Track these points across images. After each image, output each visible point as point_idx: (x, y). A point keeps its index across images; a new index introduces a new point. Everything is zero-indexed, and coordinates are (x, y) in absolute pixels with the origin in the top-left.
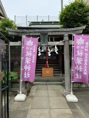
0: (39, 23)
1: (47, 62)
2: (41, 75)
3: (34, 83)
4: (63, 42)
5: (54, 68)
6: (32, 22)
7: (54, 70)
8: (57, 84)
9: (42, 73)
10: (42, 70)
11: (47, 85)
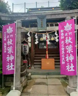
0: (38, 9)
1: (47, 52)
3: (32, 76)
5: (55, 59)
7: (55, 62)
10: (41, 62)
11: (47, 79)
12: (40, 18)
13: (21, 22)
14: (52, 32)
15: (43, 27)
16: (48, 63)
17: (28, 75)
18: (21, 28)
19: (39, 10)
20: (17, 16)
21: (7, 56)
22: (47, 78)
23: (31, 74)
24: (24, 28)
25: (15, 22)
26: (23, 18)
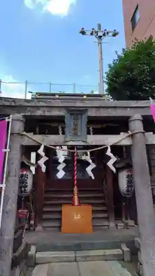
0: (54, 95)
2: (60, 227)
3: (37, 255)
4: (129, 136)
6: (37, 93)
8: (106, 258)
9: (60, 220)
10: (60, 212)
11: (76, 261)
12: (71, 114)
13: (22, 119)
14: (99, 148)
15: (79, 134)
16: (77, 217)
17: (29, 253)
18: (22, 135)
19: (57, 96)
20: (13, 104)
22: (78, 259)
23: (37, 249)
24: (30, 135)
25: (7, 118)
26: (29, 111)
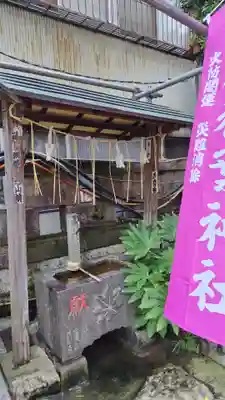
21: (208, 212)
